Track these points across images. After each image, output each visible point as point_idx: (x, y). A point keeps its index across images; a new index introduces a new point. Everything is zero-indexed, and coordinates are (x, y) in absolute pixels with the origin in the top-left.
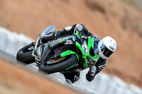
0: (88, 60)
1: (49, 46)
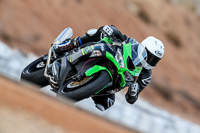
0: (126, 76)
1: (68, 62)
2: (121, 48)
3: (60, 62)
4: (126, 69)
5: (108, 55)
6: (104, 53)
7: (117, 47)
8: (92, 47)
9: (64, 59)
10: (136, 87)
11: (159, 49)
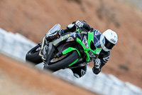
2: (87, 35)
3: (48, 45)
4: (90, 49)
5: (78, 40)
6: (75, 39)
7: (84, 34)
8: (68, 35)
9: (51, 44)
10: (98, 61)
11: (113, 38)
